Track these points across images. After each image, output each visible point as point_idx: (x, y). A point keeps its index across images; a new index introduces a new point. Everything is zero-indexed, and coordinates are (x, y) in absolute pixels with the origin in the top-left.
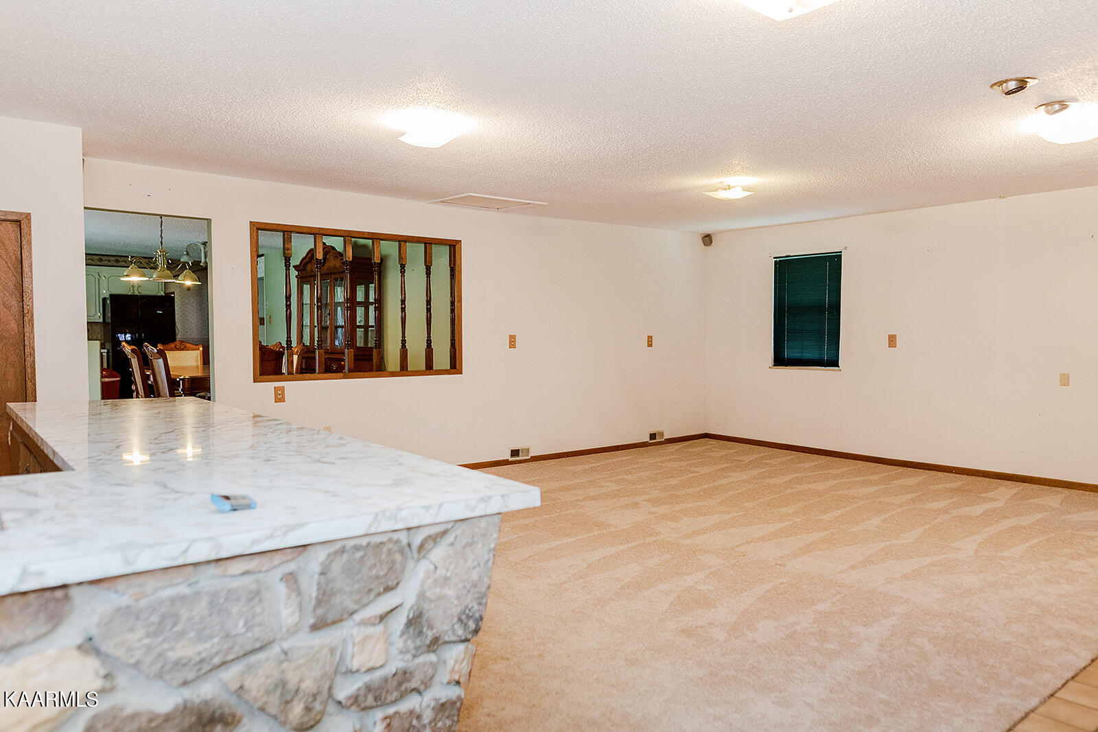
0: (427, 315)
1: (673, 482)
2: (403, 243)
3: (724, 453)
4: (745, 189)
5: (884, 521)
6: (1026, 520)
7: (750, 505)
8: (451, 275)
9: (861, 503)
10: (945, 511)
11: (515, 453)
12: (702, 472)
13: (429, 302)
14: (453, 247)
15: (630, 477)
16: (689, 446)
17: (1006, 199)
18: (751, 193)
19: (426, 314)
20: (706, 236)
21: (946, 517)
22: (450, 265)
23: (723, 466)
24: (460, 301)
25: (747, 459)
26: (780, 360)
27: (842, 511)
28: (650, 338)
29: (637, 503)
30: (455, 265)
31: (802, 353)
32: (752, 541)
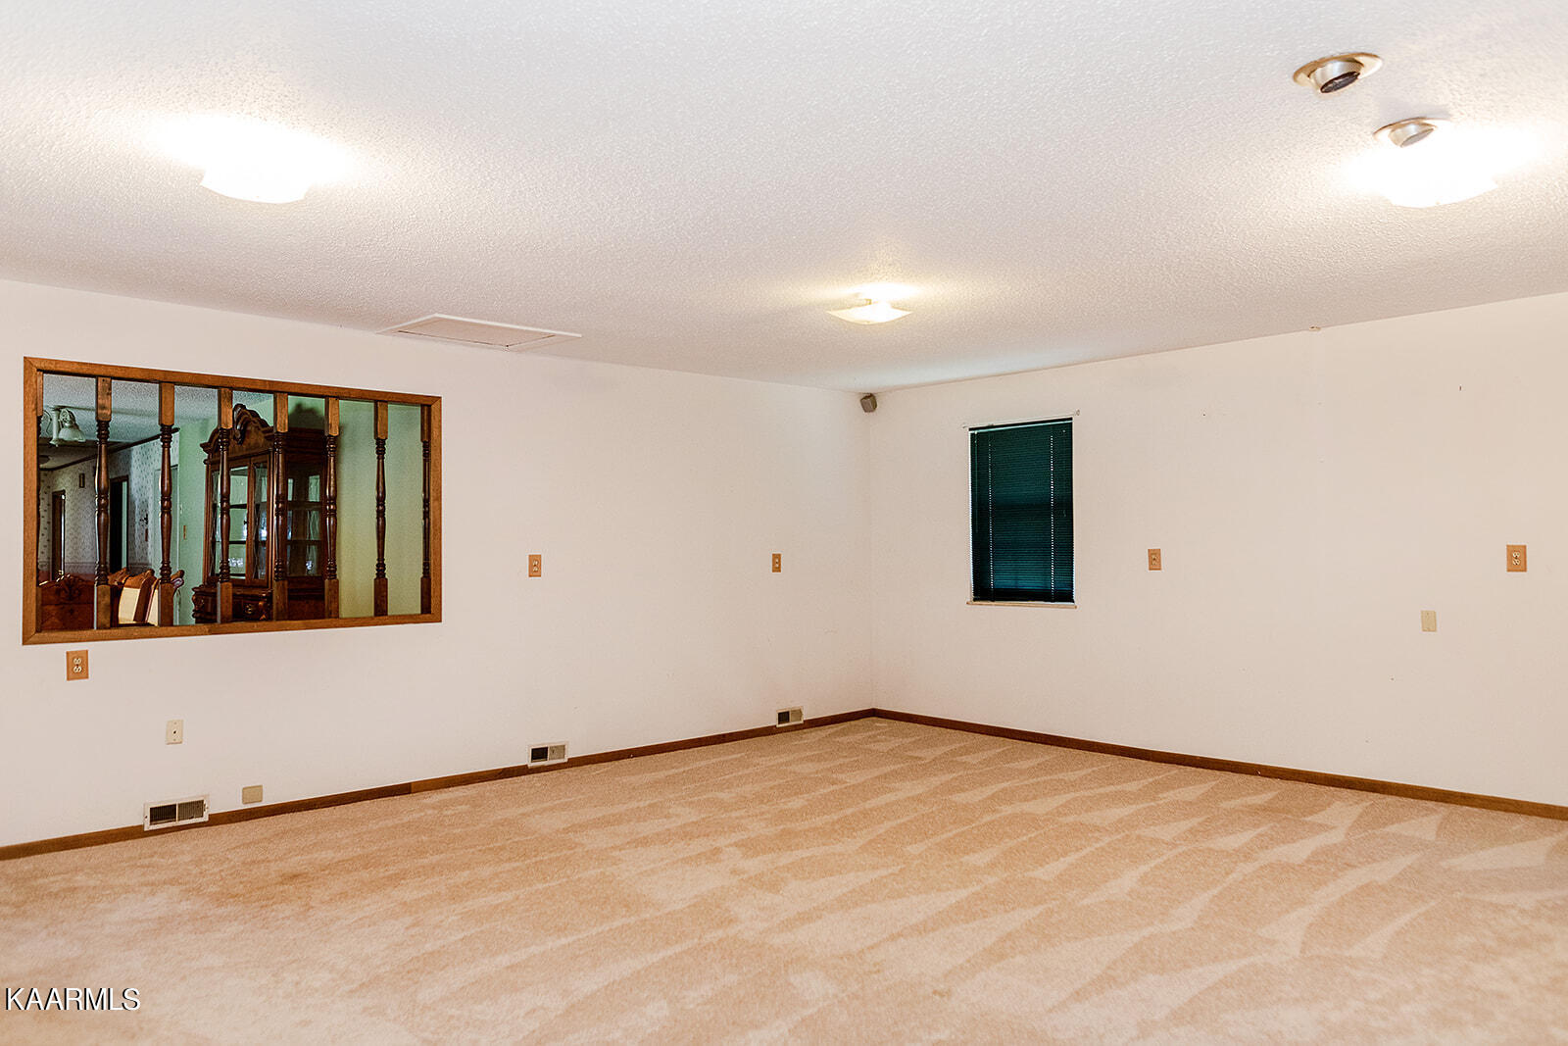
0: (378, 524)
1: (797, 803)
2: (331, 400)
3: (895, 743)
4: (896, 306)
5: (1143, 880)
6: (1384, 872)
7: (913, 849)
8: (424, 455)
9: (1107, 839)
10: (1246, 854)
11: (539, 753)
12: (853, 782)
13: (381, 501)
14: (427, 408)
15: (724, 796)
16: (843, 733)
17: (1320, 332)
18: (908, 313)
19: (376, 520)
20: (866, 398)
21: (1248, 868)
22: (422, 440)
23: (888, 769)
24: (439, 499)
25: (929, 754)
26: (984, 591)
27: (1072, 858)
28: (777, 558)
29: (717, 851)
30: (429, 437)
31: (1016, 579)
32: (900, 935)
